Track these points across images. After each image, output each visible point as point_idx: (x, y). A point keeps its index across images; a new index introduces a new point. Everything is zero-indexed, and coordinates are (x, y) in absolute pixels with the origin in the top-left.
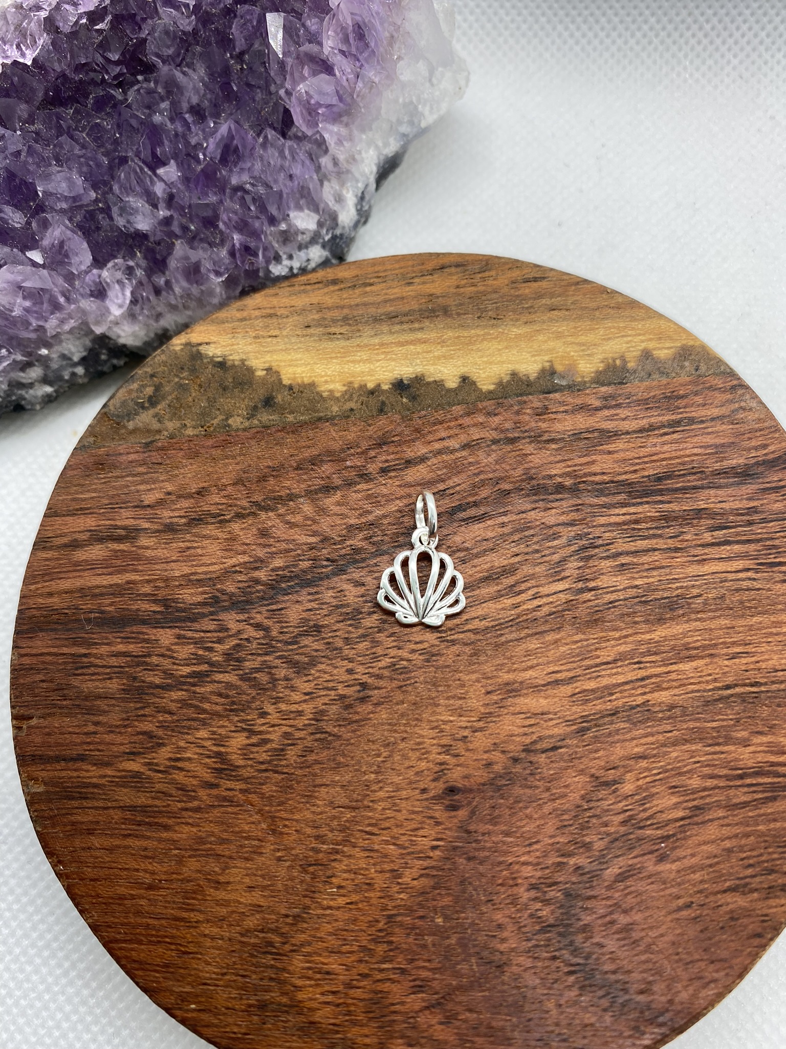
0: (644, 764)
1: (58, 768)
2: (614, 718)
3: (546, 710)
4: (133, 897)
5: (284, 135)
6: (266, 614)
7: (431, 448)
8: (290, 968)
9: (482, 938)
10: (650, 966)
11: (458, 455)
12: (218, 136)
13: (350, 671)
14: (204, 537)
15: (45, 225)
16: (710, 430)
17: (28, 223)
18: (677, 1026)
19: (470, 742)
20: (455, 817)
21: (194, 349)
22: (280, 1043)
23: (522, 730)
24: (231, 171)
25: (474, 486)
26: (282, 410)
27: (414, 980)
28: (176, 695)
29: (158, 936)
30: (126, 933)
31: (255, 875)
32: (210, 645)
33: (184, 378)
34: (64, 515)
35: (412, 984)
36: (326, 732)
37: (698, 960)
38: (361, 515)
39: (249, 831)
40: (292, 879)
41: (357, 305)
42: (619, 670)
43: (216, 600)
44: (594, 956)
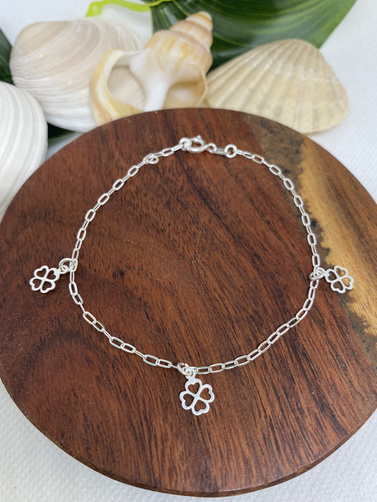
1: (113, 133)
2: (168, 345)
3: (166, 310)
6: (189, 188)
7: (286, 240)
8: (40, 223)
13: (169, 224)
16: (343, 380)
19: (146, 279)
21: (301, 142)
34: (214, 114)
36: (141, 220)
42: (193, 344)
44: (49, 350)
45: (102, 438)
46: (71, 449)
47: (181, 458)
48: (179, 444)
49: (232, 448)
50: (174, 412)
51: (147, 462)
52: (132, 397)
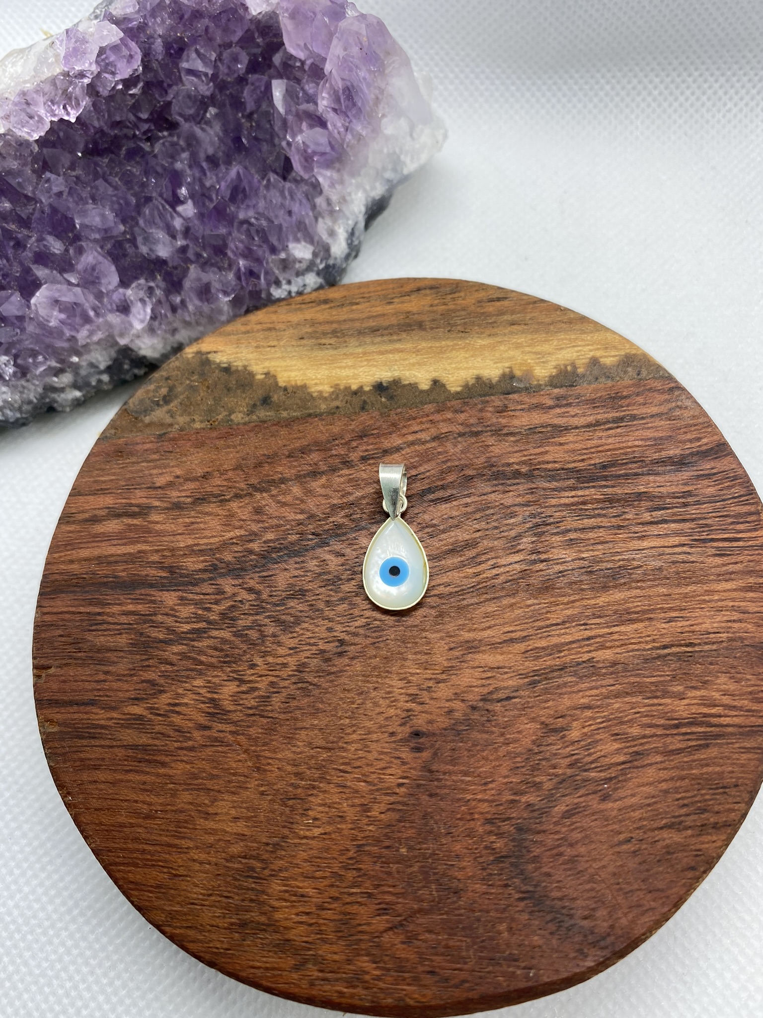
0: (588, 713)
1: (72, 711)
2: (562, 672)
3: (501, 664)
4: (132, 825)
5: (285, 178)
6: (257, 579)
7: (405, 440)
8: (270, 891)
9: (441, 868)
10: (593, 894)
11: (429, 445)
12: (229, 180)
13: (330, 630)
14: (207, 514)
15: (80, 251)
16: (650, 425)
17: (67, 250)
18: (617, 949)
19: (435, 692)
20: (419, 758)
21: (204, 357)
22: (258, 958)
23: (480, 682)
24: (238, 207)
25: (442, 472)
26: (278, 407)
27: (380, 904)
28: (176, 649)
29: (152, 860)
30: (124, 857)
31: (241, 807)
32: (208, 605)
33: (194, 381)
34: (86, 495)
35: (378, 907)
36: (307, 682)
37: (638, 890)
38: (343, 496)
39: (237, 768)
40: (273, 811)
41: (345, 321)
42: (567, 631)
43: (215, 568)
44: (544, 884)
45: (700, 802)
46: (714, 855)
47: (738, 681)
48: (718, 681)
49: (731, 604)
50: (671, 681)
51: (741, 734)
52: (641, 744)
